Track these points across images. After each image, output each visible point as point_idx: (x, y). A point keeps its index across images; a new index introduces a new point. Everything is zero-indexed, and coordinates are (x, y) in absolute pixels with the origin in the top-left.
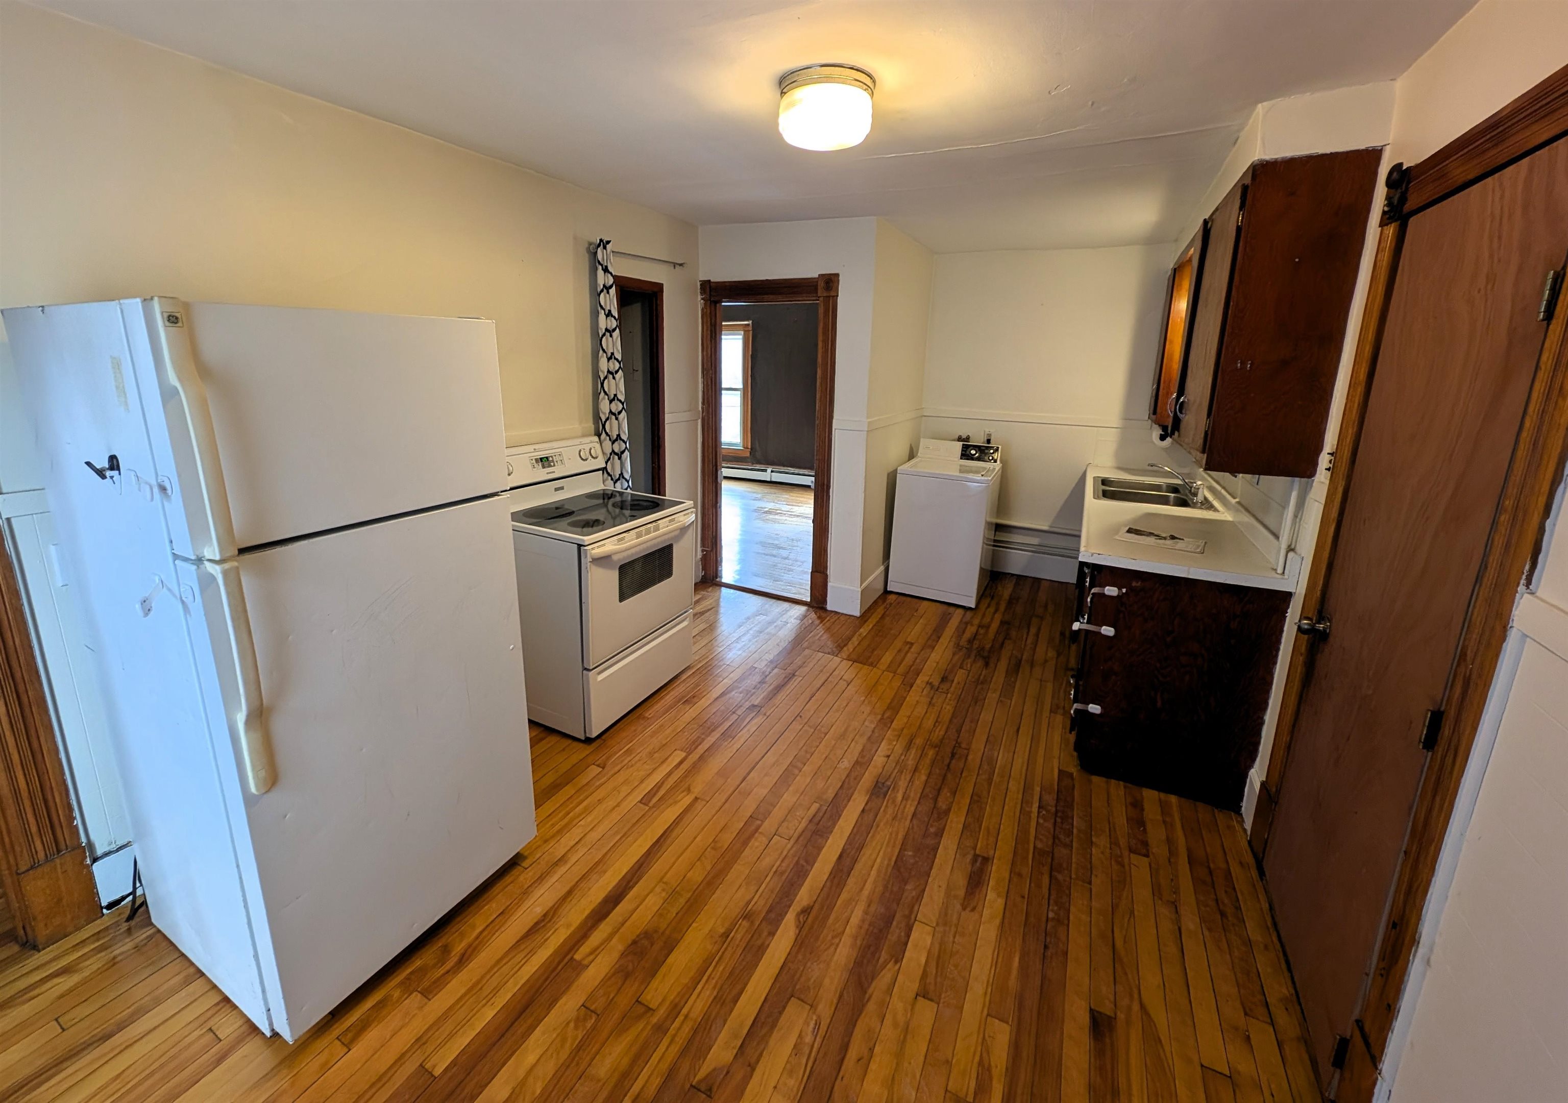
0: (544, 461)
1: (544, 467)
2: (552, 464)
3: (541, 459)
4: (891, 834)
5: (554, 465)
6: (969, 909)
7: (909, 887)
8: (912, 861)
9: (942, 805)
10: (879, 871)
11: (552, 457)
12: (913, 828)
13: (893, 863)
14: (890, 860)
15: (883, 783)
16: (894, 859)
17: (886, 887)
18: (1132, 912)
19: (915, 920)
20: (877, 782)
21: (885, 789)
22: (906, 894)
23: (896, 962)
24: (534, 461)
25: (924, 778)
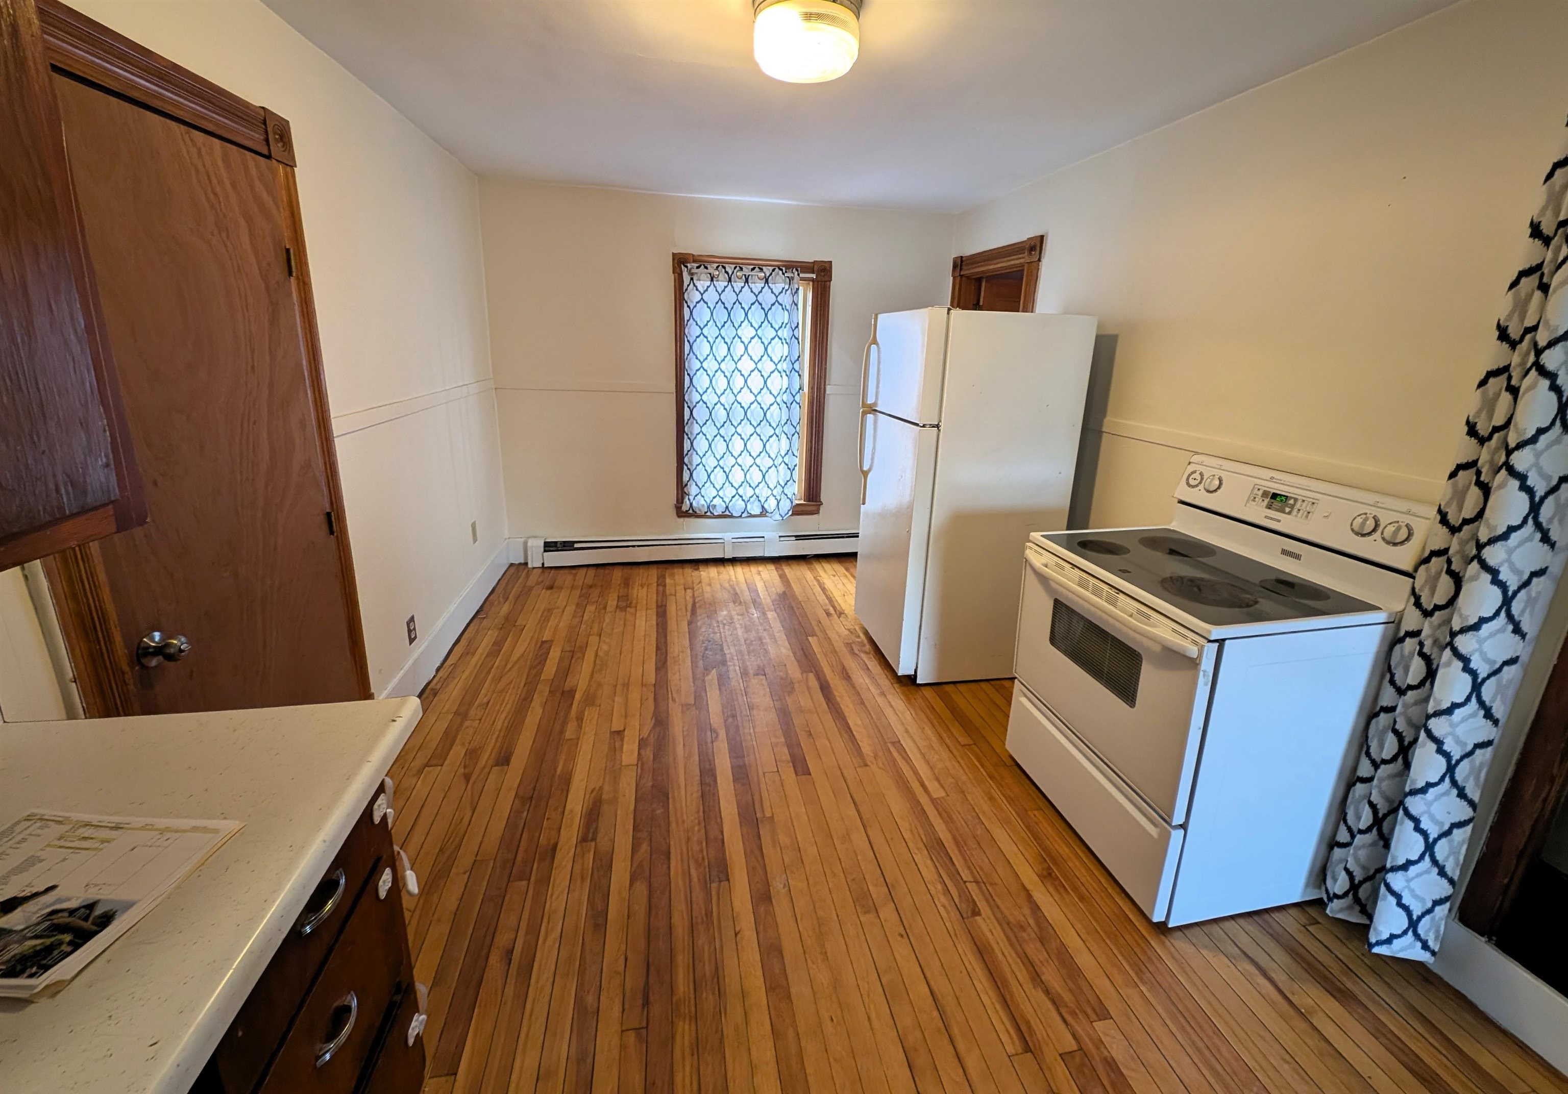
0: (1276, 499)
1: (1269, 507)
2: (1287, 510)
3: (1275, 496)
4: (683, 822)
5: (1289, 513)
6: (597, 789)
7: (650, 784)
8: (654, 806)
9: (641, 888)
10: (679, 787)
11: (1296, 500)
12: (665, 839)
13: (670, 796)
14: (674, 798)
15: (720, 881)
16: (670, 801)
17: (668, 775)
18: (441, 850)
19: (637, 765)
20: (728, 880)
21: (714, 873)
22: (650, 778)
23: (642, 738)
24: (1260, 493)
25: (676, 919)
